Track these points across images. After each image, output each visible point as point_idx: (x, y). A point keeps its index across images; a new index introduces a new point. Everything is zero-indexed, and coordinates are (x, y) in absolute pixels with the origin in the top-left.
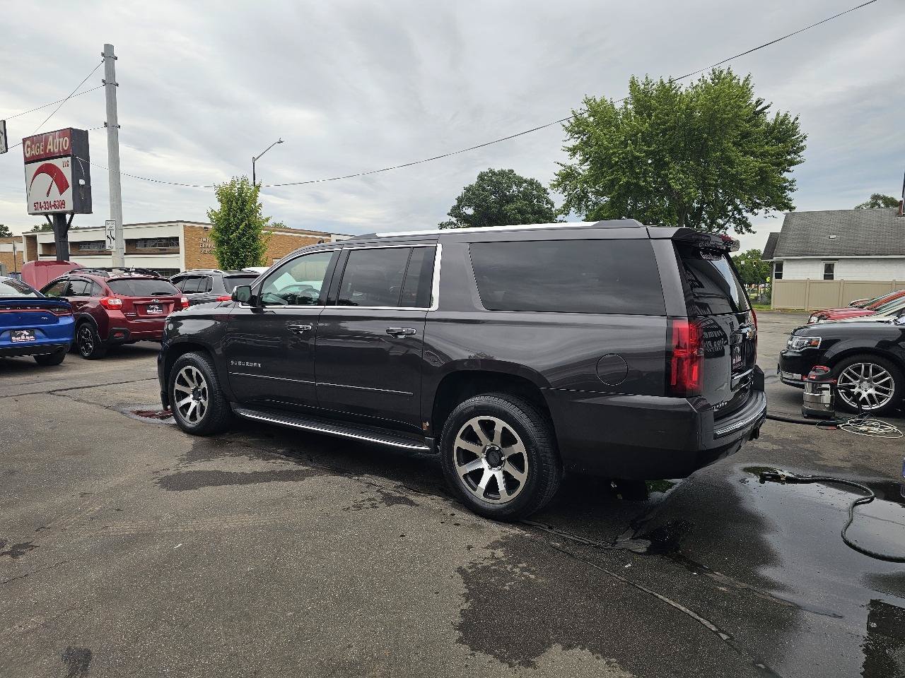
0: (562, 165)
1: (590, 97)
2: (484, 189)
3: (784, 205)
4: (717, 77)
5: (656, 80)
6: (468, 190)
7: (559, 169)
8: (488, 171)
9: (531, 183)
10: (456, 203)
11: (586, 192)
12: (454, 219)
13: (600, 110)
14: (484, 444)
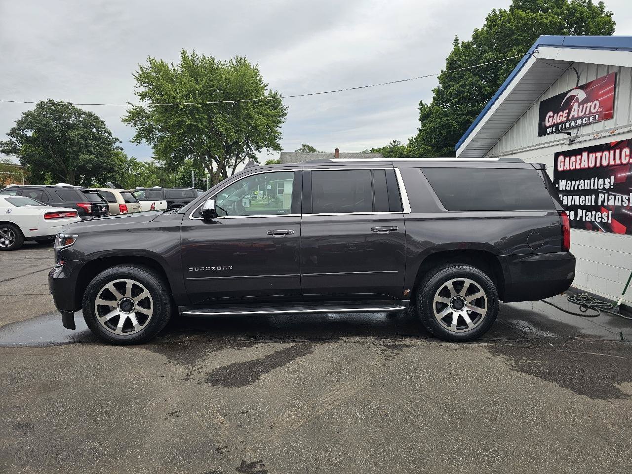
0: (132, 105)
1: (152, 58)
2: (43, 116)
3: (277, 148)
4: (239, 61)
5: (200, 55)
6: (27, 115)
7: (131, 108)
8: (47, 101)
10: (15, 125)
11: (153, 128)
12: (14, 139)
13: (160, 68)
14: (452, 296)
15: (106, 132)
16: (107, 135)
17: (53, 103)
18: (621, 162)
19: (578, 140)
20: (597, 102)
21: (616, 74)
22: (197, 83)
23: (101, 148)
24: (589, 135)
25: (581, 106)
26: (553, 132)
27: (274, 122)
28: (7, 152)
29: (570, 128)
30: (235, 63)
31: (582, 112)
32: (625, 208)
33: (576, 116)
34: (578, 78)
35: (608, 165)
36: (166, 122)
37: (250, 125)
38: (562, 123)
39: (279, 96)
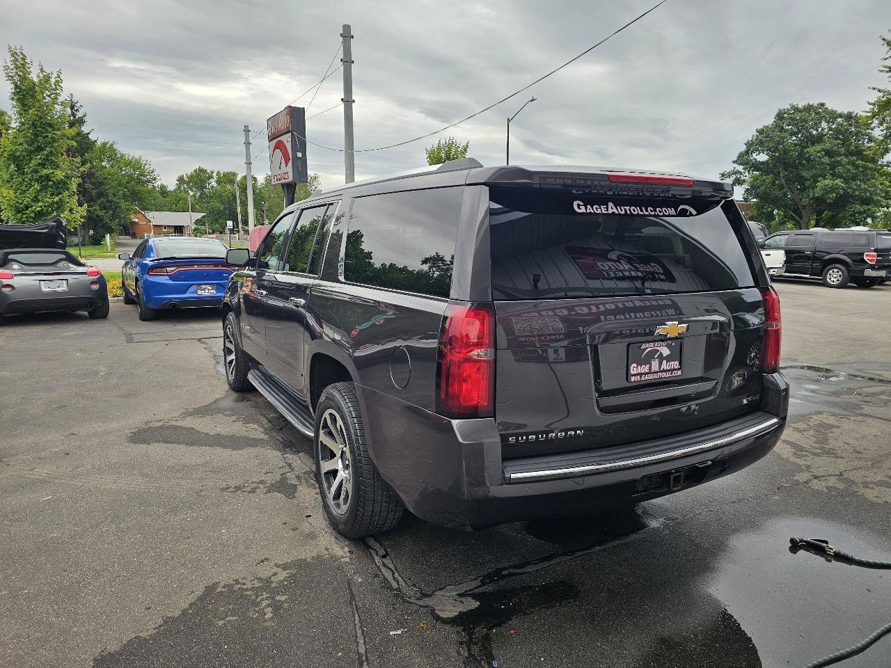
0: (879, 91)
2: (782, 130)
6: (761, 132)
7: (874, 96)
8: (789, 107)
9: (848, 116)
10: (744, 148)
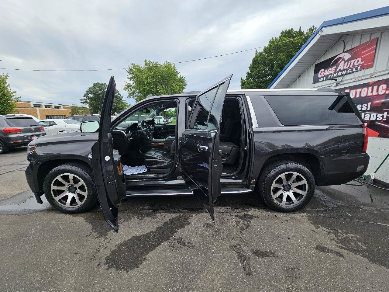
1: (133, 63)
2: (96, 89)
4: (167, 63)
5: (152, 61)
6: (90, 88)
10: (86, 93)
11: (135, 92)
12: (86, 98)
13: (136, 67)
14: (284, 183)
15: (119, 94)
16: (120, 95)
17: (99, 84)
18: (378, 93)
19: (342, 83)
20: (360, 59)
21: (378, 39)
22: (151, 73)
23: (117, 100)
24: (351, 79)
25: (346, 63)
26: (323, 80)
27: (182, 88)
28: (83, 103)
29: (337, 76)
30: (166, 64)
31: (347, 66)
32: (379, 121)
33: (342, 69)
34: (345, 46)
35: (366, 96)
36: (139, 89)
37: (172, 89)
38: (331, 74)
39: (184, 78)
